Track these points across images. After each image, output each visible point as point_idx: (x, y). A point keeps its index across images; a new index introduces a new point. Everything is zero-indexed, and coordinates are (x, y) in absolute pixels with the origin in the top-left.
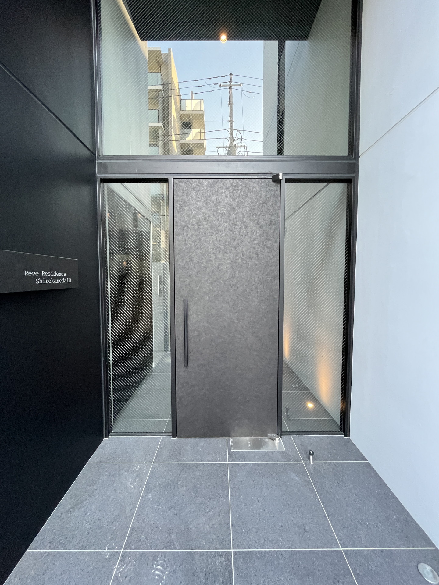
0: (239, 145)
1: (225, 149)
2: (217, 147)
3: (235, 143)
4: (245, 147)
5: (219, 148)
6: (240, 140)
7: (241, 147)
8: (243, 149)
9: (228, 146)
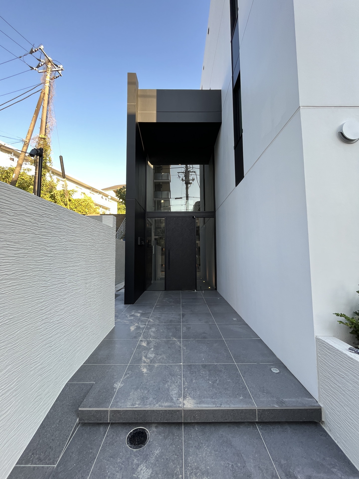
0: (191, 171)
1: (182, 174)
2: (178, 173)
3: (189, 170)
4: (195, 172)
5: (179, 173)
6: (192, 168)
7: (192, 172)
8: (193, 173)
9: (185, 171)
